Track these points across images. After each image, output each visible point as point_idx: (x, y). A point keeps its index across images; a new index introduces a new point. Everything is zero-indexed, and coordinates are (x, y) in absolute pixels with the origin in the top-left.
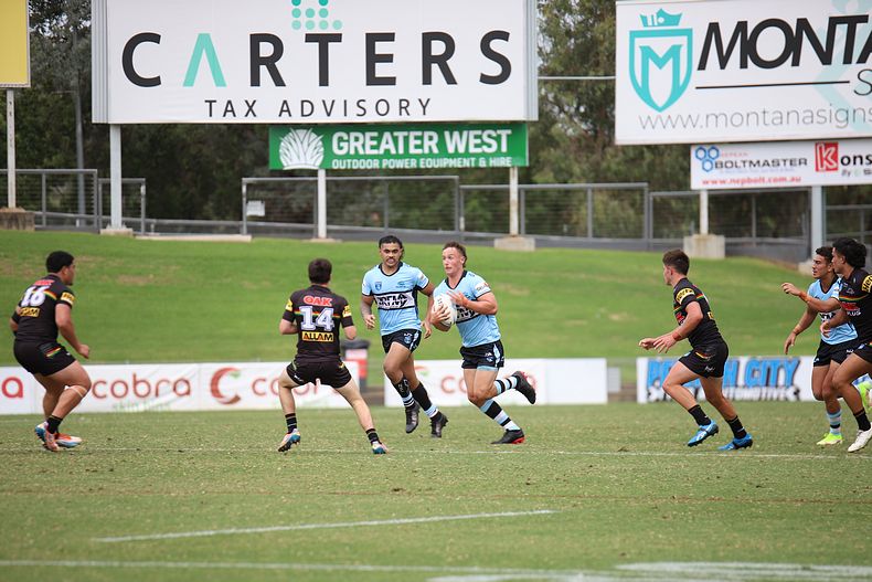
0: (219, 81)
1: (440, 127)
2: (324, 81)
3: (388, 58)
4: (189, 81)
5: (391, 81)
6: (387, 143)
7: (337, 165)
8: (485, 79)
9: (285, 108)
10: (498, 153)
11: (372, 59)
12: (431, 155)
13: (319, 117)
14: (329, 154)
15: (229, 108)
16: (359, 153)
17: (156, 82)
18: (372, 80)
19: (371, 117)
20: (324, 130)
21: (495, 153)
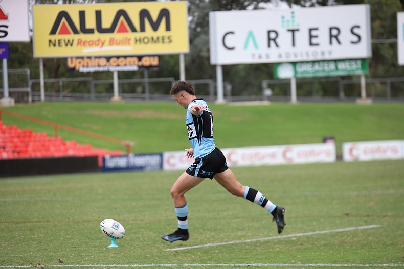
0: (256, 46)
1: (336, 61)
2: (294, 45)
3: (316, 37)
4: (246, 47)
5: (317, 45)
6: (317, 67)
7: (299, 75)
8: (353, 43)
9: (280, 56)
10: (357, 69)
11: (311, 37)
12: (332, 71)
13: (293, 59)
14: (296, 72)
15: (260, 57)
16: (307, 71)
17: (233, 48)
18: (311, 44)
19: (311, 58)
20: (294, 64)
21: (356, 69)
